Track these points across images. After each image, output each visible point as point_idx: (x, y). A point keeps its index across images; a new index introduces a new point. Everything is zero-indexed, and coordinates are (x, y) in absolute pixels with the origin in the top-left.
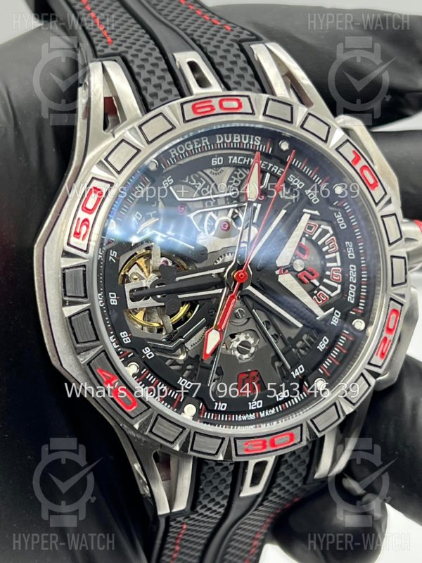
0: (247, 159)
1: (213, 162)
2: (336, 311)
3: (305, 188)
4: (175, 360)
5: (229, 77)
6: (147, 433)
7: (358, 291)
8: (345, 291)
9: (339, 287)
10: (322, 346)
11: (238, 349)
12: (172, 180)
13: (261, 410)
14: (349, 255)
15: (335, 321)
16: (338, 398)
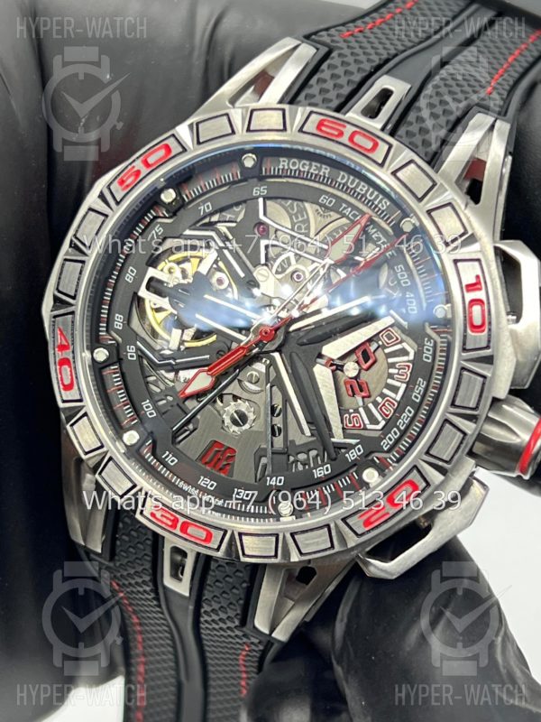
2: (360, 446)
6: (68, 425)
8: (386, 430)
9: (383, 423)
10: (319, 473)
12: (266, 191)
13: (209, 493)
14: (414, 394)
15: (352, 456)
16: (284, 531)
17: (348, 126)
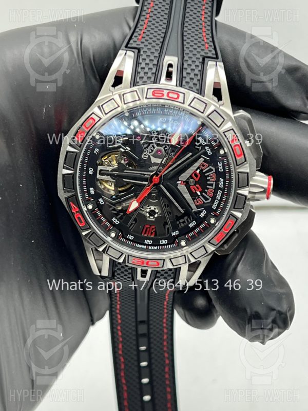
0: (179, 123)
1: (160, 119)
2: (204, 210)
4: (115, 208)
5: (185, 77)
6: (87, 238)
7: (219, 204)
8: (213, 202)
9: (210, 199)
10: (191, 225)
11: (149, 213)
13: (150, 245)
14: (220, 185)
15: (202, 215)
16: (187, 253)
17: (165, 91)
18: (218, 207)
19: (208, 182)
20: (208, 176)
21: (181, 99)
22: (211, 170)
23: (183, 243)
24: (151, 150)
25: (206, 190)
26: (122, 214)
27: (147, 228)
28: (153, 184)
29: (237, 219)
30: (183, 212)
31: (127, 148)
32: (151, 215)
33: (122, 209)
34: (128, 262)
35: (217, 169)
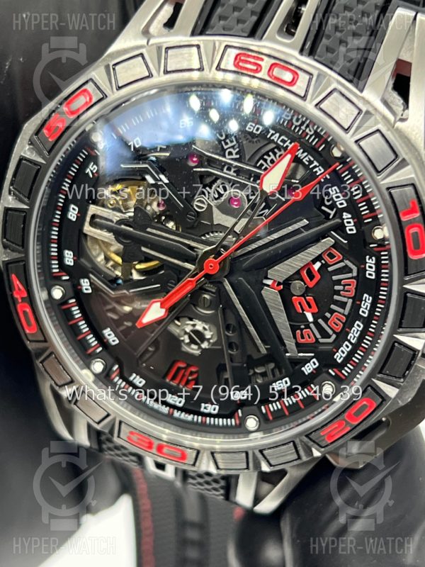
0: (290, 143)
1: (248, 126)
3: (344, 210)
4: (114, 308)
7: (352, 353)
11: (190, 337)
14: (361, 309)
15: (308, 369)
16: (253, 448)
18: (348, 359)
19: (336, 297)
20: (338, 282)
21: (299, 88)
22: (346, 270)
23: (252, 423)
24: (218, 192)
25: (328, 315)
26: (129, 324)
27: (179, 369)
28: (202, 273)
29: (384, 398)
30: (263, 350)
31: (162, 177)
32: (192, 341)
33: (131, 313)
34: (119, 437)
35: (362, 271)
